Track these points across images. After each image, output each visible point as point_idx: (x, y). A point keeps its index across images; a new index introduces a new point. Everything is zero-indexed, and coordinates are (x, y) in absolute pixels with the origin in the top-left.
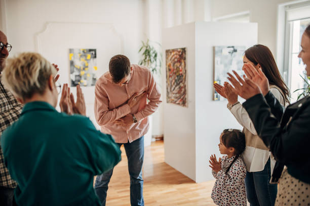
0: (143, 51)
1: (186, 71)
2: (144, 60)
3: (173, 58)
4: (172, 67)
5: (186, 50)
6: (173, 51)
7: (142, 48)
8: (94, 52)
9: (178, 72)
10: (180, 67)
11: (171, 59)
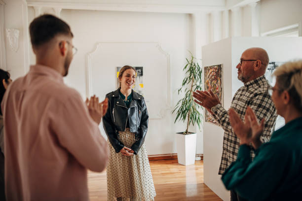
0: (188, 68)
1: (221, 89)
2: (190, 77)
3: (211, 75)
4: (209, 85)
5: (222, 66)
6: (211, 67)
7: (187, 65)
8: (140, 70)
9: (214, 89)
10: (217, 85)
11: (209, 77)
